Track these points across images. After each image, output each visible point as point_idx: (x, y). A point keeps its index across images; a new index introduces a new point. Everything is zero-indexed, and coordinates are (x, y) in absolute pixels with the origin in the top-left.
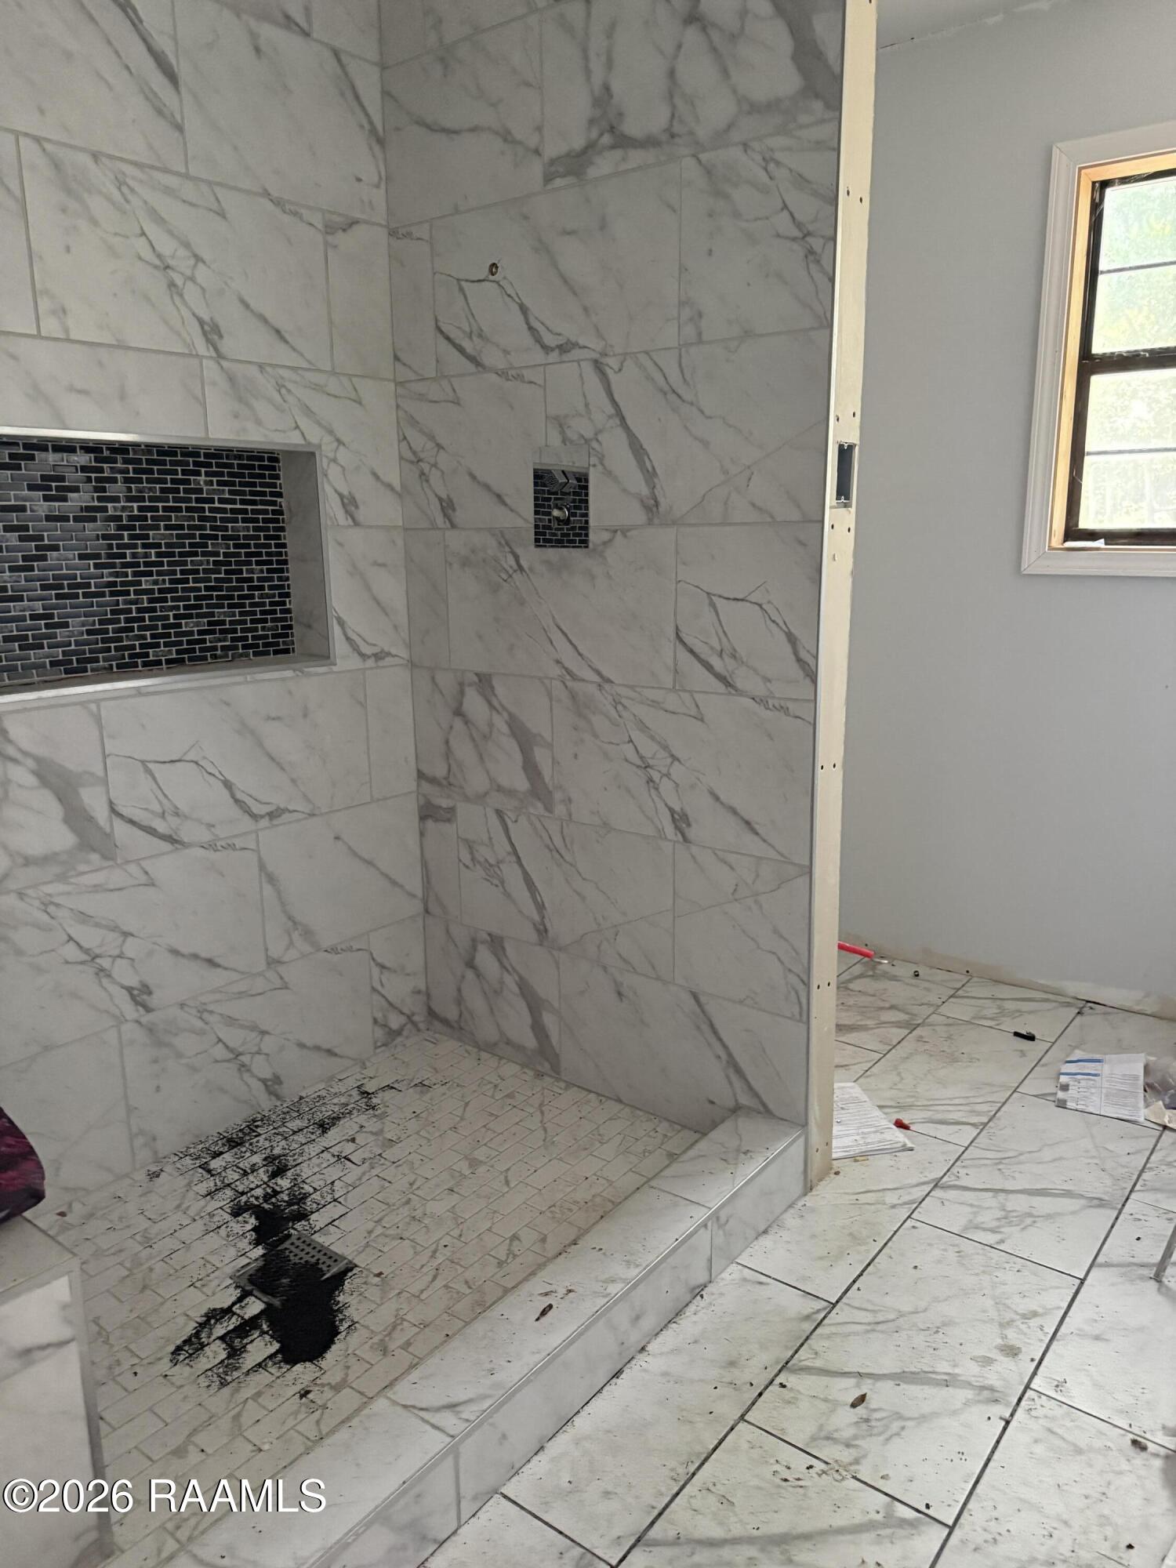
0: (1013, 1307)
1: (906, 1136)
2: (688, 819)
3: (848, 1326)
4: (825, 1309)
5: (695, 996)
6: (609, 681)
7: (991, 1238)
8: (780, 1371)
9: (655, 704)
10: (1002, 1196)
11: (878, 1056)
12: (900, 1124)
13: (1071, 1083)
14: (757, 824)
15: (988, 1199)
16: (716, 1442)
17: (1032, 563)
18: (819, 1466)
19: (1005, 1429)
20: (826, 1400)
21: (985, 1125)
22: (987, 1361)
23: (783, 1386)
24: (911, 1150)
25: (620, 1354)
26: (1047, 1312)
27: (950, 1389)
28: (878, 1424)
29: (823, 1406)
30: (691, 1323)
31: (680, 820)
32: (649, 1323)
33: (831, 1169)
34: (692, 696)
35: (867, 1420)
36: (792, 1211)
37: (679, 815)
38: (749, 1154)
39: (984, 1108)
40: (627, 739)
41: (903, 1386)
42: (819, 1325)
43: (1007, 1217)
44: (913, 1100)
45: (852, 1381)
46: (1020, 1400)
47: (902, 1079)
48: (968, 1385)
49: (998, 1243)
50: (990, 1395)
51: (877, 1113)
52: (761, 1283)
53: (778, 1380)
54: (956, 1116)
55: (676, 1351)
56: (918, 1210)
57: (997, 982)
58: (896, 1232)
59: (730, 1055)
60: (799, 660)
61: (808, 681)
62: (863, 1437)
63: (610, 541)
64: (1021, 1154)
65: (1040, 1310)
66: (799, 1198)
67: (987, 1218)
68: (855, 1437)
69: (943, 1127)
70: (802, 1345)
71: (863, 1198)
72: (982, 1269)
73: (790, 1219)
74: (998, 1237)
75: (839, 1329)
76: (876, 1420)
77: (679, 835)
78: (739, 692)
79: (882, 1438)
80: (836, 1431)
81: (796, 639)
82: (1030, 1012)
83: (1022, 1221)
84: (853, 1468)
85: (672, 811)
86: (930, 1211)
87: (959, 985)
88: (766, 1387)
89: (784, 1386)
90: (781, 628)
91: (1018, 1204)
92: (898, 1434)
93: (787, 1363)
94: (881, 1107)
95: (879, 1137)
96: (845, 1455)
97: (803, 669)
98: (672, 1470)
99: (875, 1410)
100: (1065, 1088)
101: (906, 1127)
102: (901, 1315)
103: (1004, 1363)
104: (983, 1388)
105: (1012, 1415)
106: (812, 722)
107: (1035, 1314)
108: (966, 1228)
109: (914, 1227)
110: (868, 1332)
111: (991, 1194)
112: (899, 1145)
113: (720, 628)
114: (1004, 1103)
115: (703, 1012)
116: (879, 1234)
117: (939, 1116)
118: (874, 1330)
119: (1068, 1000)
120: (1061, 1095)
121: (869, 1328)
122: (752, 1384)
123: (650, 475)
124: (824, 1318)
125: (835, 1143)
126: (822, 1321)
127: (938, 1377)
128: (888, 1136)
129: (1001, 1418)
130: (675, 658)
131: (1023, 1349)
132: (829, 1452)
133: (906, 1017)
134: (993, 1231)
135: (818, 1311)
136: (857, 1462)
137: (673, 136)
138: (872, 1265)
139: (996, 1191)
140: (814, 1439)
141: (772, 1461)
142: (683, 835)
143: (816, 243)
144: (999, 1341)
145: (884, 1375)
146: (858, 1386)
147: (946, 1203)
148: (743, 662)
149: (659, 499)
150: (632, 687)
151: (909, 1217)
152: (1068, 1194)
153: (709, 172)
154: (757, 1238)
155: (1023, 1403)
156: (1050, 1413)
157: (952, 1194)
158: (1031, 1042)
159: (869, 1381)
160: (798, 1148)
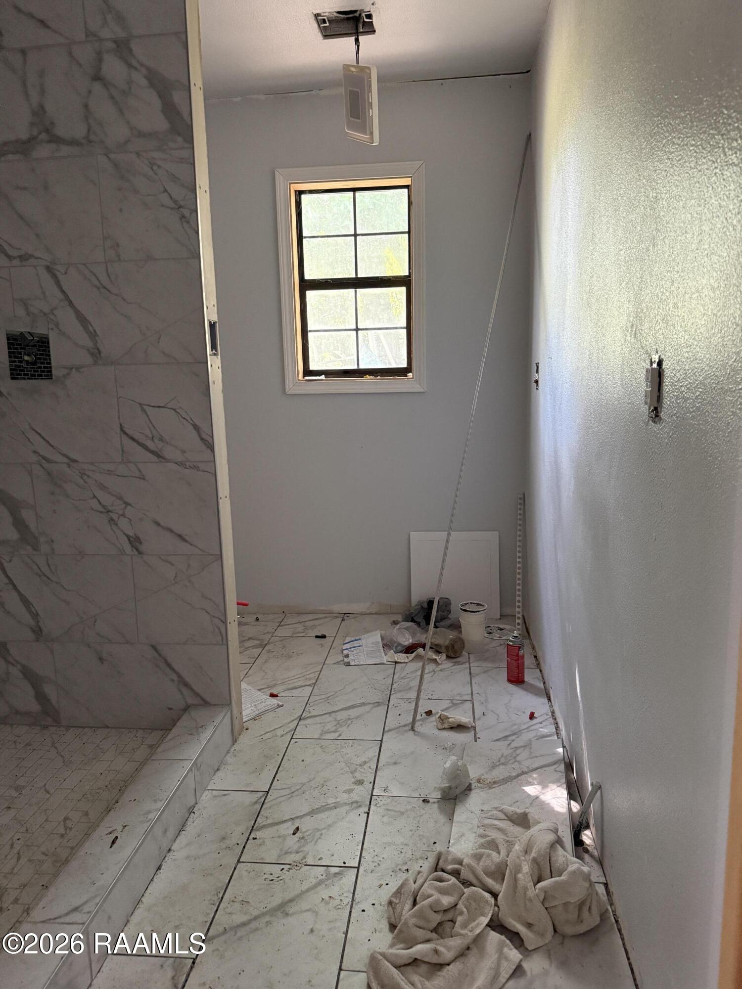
0: (354, 763)
1: (278, 700)
2: (140, 540)
3: (278, 799)
4: (263, 795)
5: (154, 647)
6: (75, 461)
7: (335, 735)
8: (251, 833)
9: (110, 472)
10: (333, 715)
11: (250, 665)
12: (273, 695)
13: (349, 653)
14: (186, 535)
15: (327, 718)
16: (229, 878)
17: (290, 388)
18: (286, 867)
19: (368, 817)
20: (279, 837)
21: (315, 684)
22: (350, 791)
23: (254, 839)
24: (282, 706)
25: (160, 854)
26: (370, 760)
27: (338, 809)
28: (309, 837)
29: (280, 840)
30: (192, 827)
31: (135, 542)
32: (171, 834)
33: (244, 727)
34: (136, 465)
35: (303, 838)
36: (229, 755)
37: (133, 538)
38: (204, 727)
39: (312, 675)
40: (92, 496)
41: (315, 816)
42: (263, 804)
43: (339, 724)
44: (275, 682)
45: (290, 823)
46: (370, 802)
47: (266, 673)
48: (346, 804)
49: (338, 737)
50: (356, 804)
51: (259, 693)
52: (224, 795)
53: (251, 837)
54: (299, 684)
55: (189, 844)
56: (295, 733)
57: (300, 614)
58: (287, 748)
59: (179, 676)
60: (202, 439)
61: (209, 451)
62: (304, 846)
63: (68, 374)
64: (336, 693)
65: (367, 760)
66: (230, 748)
67: (330, 727)
68: (300, 847)
69: (294, 691)
70: (258, 816)
71: (265, 737)
72: (334, 751)
73: (229, 759)
74: (337, 734)
75: (274, 802)
76: (307, 836)
77: (135, 550)
78: (167, 460)
79: (313, 842)
80: (289, 848)
81: (199, 428)
82: (319, 625)
83: (346, 723)
84: (303, 861)
85: (128, 537)
86: (301, 732)
87: (281, 620)
88: (246, 843)
89: (256, 838)
90: (189, 422)
91: (343, 715)
92: (320, 838)
93: (253, 827)
94: (259, 690)
95: (264, 704)
96: (297, 857)
97: (205, 444)
98: (210, 900)
99: (305, 832)
100: (347, 656)
101: (276, 696)
102: (303, 784)
103: (358, 789)
104: (352, 803)
105: (369, 810)
106: (214, 472)
107: (365, 762)
108: (321, 735)
109: (296, 742)
110: (290, 798)
111: (328, 715)
112: (276, 705)
113: (150, 424)
114: (321, 671)
115: (160, 655)
116: (279, 751)
117: (290, 686)
118: (292, 796)
119: (336, 615)
120: (346, 660)
121: (289, 796)
122: (238, 844)
123: (93, 335)
124: (265, 800)
125: (244, 713)
126: (264, 802)
127: (331, 806)
128: (268, 703)
129: (365, 813)
130: (121, 444)
131: (365, 780)
132: (289, 859)
133: (258, 642)
134: (334, 732)
135: (261, 797)
136: (304, 858)
137: (90, 142)
138: (281, 767)
139: (330, 713)
140: (279, 856)
141: (263, 874)
142: (137, 550)
143: (186, 213)
144: (353, 780)
145: (304, 815)
146: (293, 824)
147: (308, 726)
148: (167, 443)
149: (100, 349)
150: (92, 464)
151: (292, 738)
152: (364, 704)
153: (116, 165)
154: (214, 774)
155: (372, 802)
156: (385, 802)
157: (309, 721)
158: (323, 639)
159: (298, 820)
160: (227, 720)
